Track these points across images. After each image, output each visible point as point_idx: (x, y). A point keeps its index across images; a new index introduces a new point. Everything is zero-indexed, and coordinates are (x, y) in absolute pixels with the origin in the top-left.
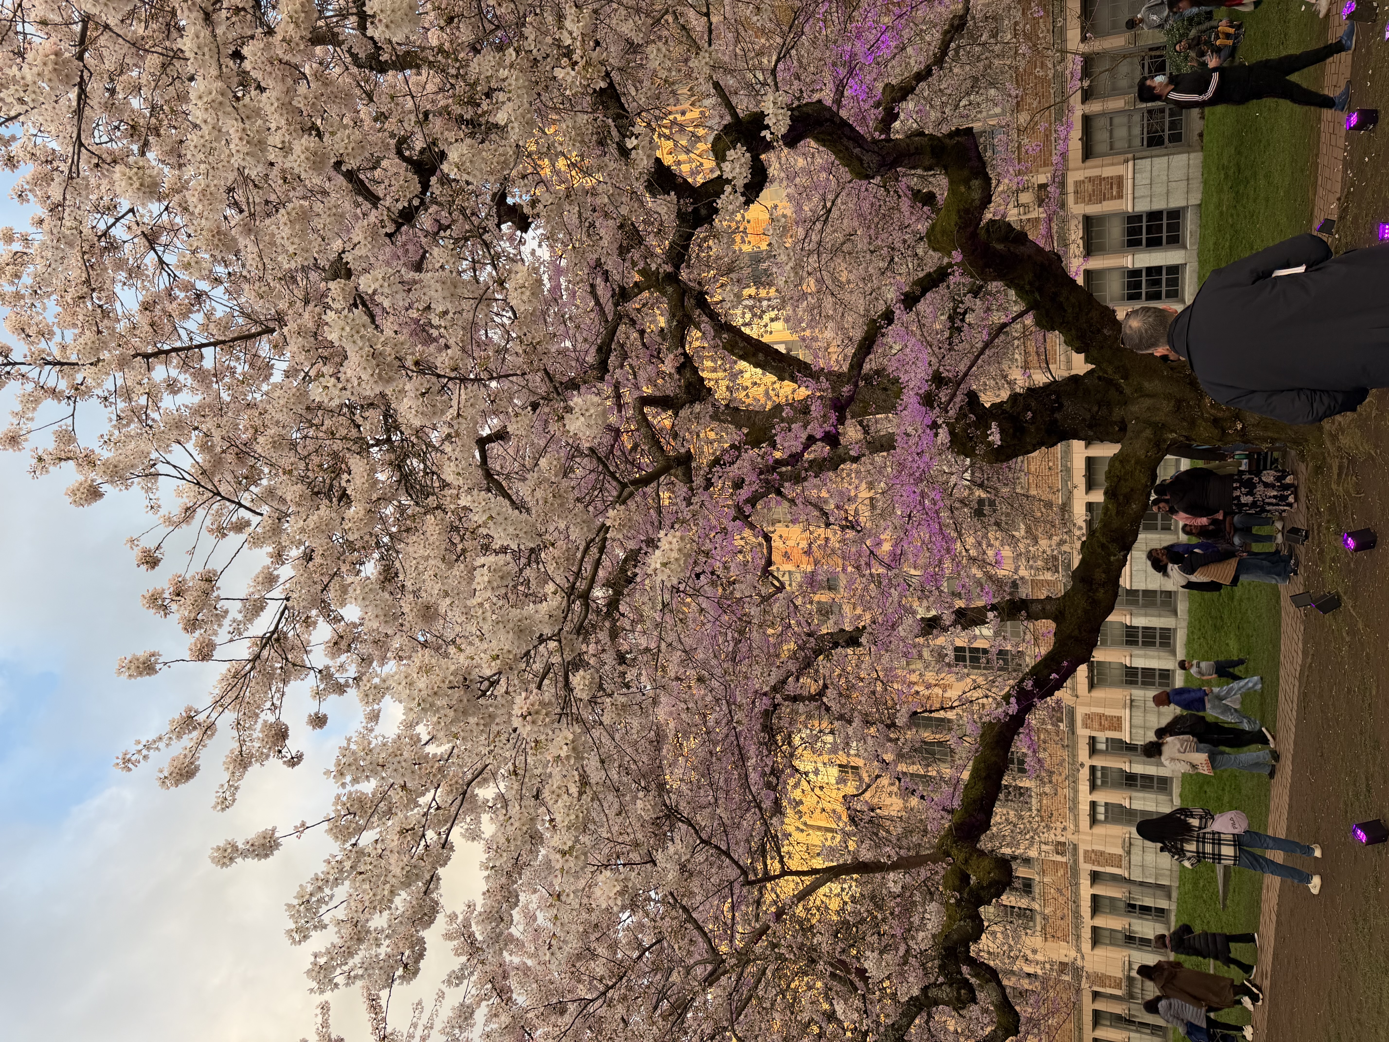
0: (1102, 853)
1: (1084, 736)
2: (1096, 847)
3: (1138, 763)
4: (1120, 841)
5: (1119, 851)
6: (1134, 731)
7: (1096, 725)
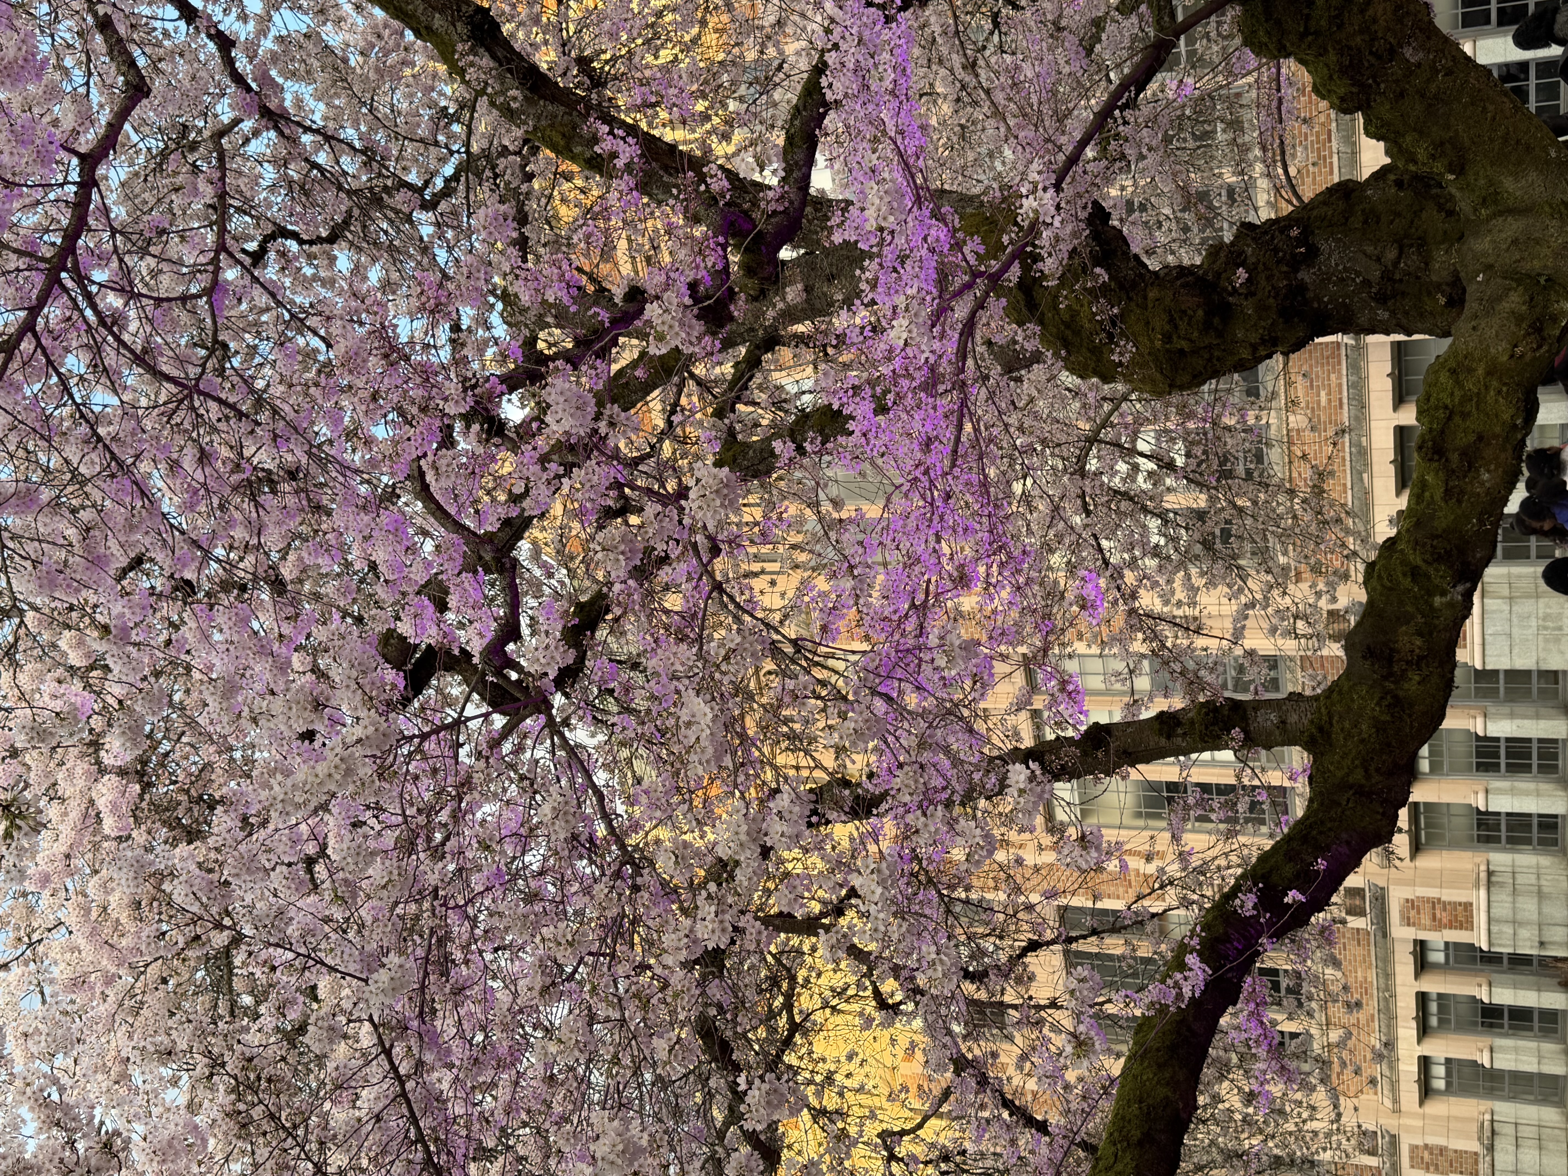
0: (1442, 1150)
1: (1404, 941)
2: (1432, 1140)
3: (1503, 985)
4: (1474, 1128)
5: (1474, 1146)
6: (1494, 929)
7: (1426, 920)
